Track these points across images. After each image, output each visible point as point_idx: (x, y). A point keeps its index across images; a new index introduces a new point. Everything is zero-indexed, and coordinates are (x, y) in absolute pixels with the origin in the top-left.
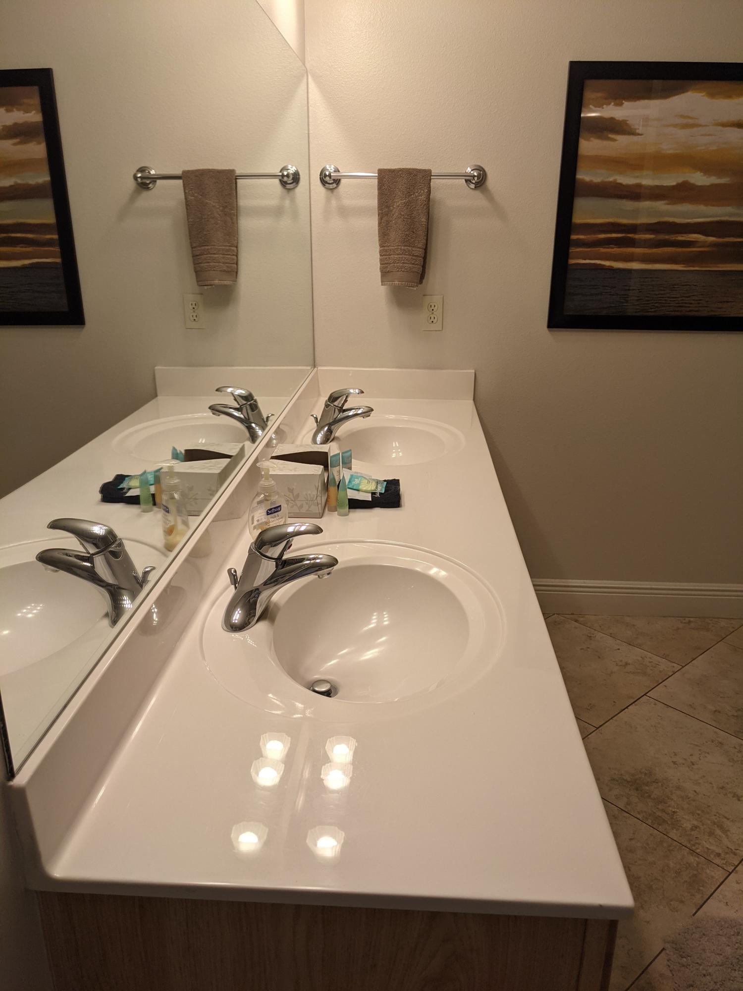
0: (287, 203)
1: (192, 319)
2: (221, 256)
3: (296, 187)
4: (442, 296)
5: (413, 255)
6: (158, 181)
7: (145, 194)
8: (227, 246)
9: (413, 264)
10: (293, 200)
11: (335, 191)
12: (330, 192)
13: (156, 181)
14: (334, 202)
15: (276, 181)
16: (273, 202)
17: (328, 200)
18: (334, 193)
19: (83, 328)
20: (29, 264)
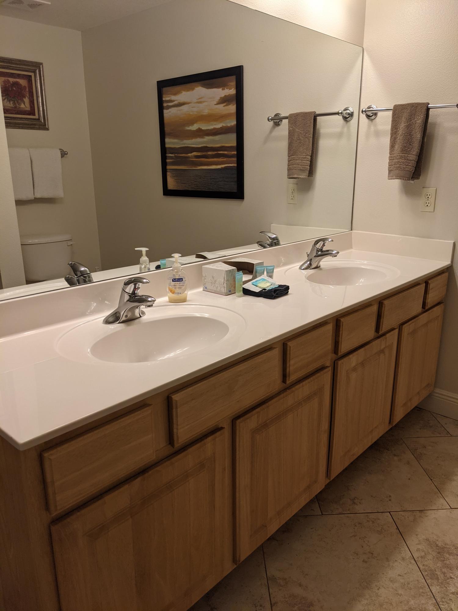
0: (345, 130)
1: (291, 198)
2: (300, 161)
3: (351, 119)
4: (435, 189)
5: (407, 160)
6: (283, 120)
7: (278, 128)
8: (304, 155)
9: (407, 165)
10: (349, 128)
11: (374, 121)
12: (370, 122)
13: (281, 121)
14: (372, 128)
15: (340, 118)
16: (338, 130)
17: (369, 127)
18: (373, 122)
19: (243, 201)
20: (224, 167)
